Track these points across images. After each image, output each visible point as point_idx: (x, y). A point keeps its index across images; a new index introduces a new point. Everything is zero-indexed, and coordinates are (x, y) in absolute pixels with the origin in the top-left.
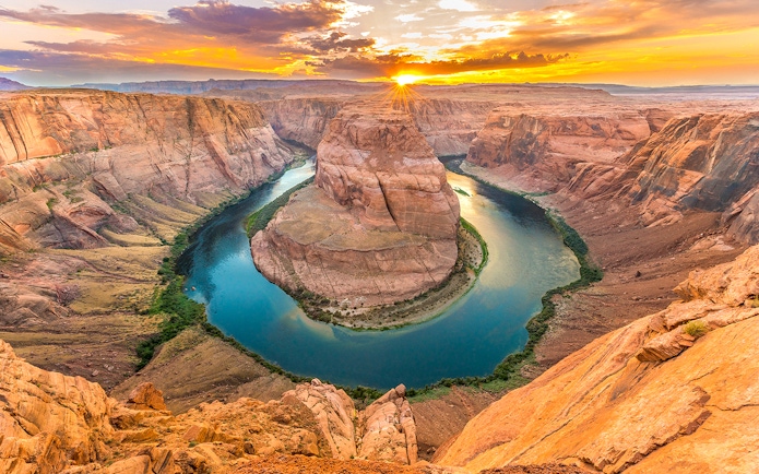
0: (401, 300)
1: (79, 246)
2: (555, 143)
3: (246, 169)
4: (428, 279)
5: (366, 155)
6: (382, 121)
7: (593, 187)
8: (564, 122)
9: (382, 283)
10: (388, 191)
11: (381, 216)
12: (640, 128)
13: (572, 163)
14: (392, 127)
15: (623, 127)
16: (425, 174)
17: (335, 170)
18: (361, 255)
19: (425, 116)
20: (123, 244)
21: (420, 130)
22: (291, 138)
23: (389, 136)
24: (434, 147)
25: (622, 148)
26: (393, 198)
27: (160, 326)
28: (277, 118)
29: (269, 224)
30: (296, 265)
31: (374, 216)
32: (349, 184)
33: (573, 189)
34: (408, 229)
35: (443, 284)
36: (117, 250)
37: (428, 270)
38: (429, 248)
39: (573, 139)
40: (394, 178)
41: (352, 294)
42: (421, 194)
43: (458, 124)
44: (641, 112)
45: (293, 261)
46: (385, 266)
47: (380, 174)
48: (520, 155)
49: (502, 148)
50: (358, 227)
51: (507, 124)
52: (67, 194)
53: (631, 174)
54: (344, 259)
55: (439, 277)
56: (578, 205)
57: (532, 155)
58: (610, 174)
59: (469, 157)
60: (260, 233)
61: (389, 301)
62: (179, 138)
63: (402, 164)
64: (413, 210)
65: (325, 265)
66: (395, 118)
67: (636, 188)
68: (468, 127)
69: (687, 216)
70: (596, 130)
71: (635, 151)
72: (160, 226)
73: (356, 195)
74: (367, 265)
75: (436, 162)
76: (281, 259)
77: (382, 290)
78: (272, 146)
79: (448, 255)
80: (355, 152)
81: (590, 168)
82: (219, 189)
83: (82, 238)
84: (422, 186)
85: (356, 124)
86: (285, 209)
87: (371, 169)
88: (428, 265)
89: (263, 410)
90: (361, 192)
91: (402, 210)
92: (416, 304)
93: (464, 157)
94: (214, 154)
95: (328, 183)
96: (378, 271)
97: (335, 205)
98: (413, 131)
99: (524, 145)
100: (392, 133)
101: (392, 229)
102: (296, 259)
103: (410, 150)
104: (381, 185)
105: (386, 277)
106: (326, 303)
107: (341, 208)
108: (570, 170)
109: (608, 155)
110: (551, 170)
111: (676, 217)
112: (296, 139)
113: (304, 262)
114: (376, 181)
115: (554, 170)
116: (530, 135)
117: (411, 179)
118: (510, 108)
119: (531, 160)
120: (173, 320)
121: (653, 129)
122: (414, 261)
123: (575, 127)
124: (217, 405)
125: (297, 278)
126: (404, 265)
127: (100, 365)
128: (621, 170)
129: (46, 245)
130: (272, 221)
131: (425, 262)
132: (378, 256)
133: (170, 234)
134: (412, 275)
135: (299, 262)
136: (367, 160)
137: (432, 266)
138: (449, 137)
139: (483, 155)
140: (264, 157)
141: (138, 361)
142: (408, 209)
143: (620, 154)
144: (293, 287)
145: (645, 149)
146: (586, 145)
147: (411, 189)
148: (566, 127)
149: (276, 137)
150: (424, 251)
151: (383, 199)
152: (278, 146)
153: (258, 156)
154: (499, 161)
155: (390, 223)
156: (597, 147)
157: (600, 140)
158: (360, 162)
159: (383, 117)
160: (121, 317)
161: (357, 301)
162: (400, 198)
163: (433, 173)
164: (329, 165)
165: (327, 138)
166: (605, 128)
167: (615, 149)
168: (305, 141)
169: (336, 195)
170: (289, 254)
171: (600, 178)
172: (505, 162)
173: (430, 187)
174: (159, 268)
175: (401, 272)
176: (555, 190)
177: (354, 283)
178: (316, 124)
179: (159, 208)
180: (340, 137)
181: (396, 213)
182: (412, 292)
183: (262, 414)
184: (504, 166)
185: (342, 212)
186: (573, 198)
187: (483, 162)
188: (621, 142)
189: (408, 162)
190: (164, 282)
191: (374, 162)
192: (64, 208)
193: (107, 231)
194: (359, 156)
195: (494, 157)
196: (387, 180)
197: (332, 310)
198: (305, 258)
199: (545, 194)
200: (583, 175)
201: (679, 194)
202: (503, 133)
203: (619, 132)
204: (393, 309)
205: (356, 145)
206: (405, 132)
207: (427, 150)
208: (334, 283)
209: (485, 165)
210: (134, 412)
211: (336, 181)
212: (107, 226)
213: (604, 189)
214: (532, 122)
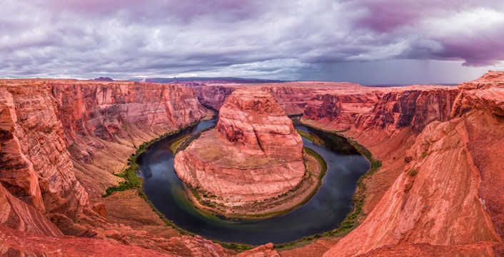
0: (269, 198)
1: (106, 139)
2: (344, 106)
3: (181, 118)
4: (287, 184)
5: (246, 114)
6: (255, 97)
7: (365, 125)
8: (346, 97)
9: (255, 188)
10: (259, 134)
11: (254, 148)
12: (374, 98)
13: (354, 115)
14: (261, 100)
15: (369, 98)
16: (281, 124)
17: (228, 122)
18: (241, 171)
19: (279, 95)
20: (119, 143)
21: (277, 102)
22: (207, 104)
23: (260, 105)
24: (285, 110)
25: (370, 107)
26: (262, 139)
27: (119, 183)
28: (201, 94)
29: (187, 148)
30: (198, 173)
31: (250, 149)
32: (236, 129)
33: (357, 126)
34: (272, 156)
35: (298, 187)
36: (117, 145)
37: (286, 180)
38: (286, 167)
39: (351, 104)
40: (263, 127)
41: (233, 194)
42: (279, 136)
43: (297, 99)
44: (373, 92)
45: (197, 171)
46: (257, 178)
47: (254, 125)
48: (330, 113)
49: (320, 110)
50: (240, 155)
51: (321, 98)
52: (110, 119)
53: (377, 117)
54: (229, 173)
55: (294, 184)
56: (361, 134)
57: (335, 112)
58: (369, 118)
59: (304, 115)
60: (181, 152)
61: (259, 199)
62: (155, 101)
63: (267, 119)
64: (275, 145)
65: (216, 175)
66: (263, 96)
67: (381, 123)
68: (302, 100)
69: (401, 130)
70: (359, 100)
71: (375, 107)
72: (135, 139)
73: (240, 136)
74: (244, 178)
75: (287, 118)
76: (190, 168)
77: (254, 192)
78: (195, 107)
79: (299, 170)
80: (241, 113)
81: (361, 116)
82: (166, 126)
83: (108, 137)
84: (279, 131)
85: (242, 98)
86: (197, 141)
87: (249, 122)
88: (286, 177)
89: (154, 240)
90: (243, 135)
91: (268, 145)
92: (279, 200)
93: (302, 115)
94: (167, 109)
95: (224, 129)
96: (252, 181)
97: (226, 141)
98: (273, 102)
99: (330, 108)
100: (261, 103)
101: (262, 156)
102: (198, 169)
103: (271, 112)
104: (255, 131)
105: (257, 185)
106: (214, 196)
107: (230, 143)
108: (353, 118)
109: (367, 110)
110: (345, 119)
111: (398, 131)
112: (209, 105)
113: (203, 172)
114: (252, 129)
115: (347, 119)
116: (332, 103)
117: (273, 128)
118: (321, 91)
119: (336, 115)
120: (126, 183)
121: (379, 98)
122: (277, 175)
123: (350, 99)
124: (129, 228)
125: (197, 180)
126: (270, 178)
127: (91, 188)
128: (373, 116)
129: (97, 135)
130: (189, 147)
131: (285, 175)
132: (252, 172)
133: (139, 143)
134: (276, 183)
135: (201, 172)
136: (247, 117)
137: (289, 177)
138: (293, 105)
139: (311, 114)
140: (191, 113)
141: (105, 193)
142: (271, 144)
143: (371, 109)
144: (194, 185)
145: (379, 106)
146: (357, 106)
147: (273, 133)
148: (347, 99)
149: (199, 103)
150: (282, 169)
151: (255, 139)
152: (199, 108)
153: (188, 112)
154: (320, 116)
155: (260, 153)
156: (361, 107)
157: (361, 104)
158: (243, 118)
159: (257, 95)
160: (107, 173)
161: (237, 198)
162: (267, 138)
163: (286, 124)
164: (226, 119)
165: (225, 105)
166: (362, 99)
167: (368, 107)
168: (214, 106)
169: (227, 135)
170: (195, 166)
171: (366, 121)
172: (323, 117)
173: (284, 132)
174: (129, 157)
175: (268, 182)
176: (349, 128)
177: (235, 188)
178: (220, 98)
179: (138, 131)
180: (232, 104)
181: (264, 147)
182: (276, 193)
183: (153, 242)
184: (323, 119)
185: (231, 146)
186: (358, 131)
187: (312, 117)
188: (370, 104)
189: (271, 118)
190: (129, 164)
191: (251, 118)
192: (107, 124)
193: (116, 136)
194: (242, 115)
195: (317, 114)
196: (258, 128)
197: (218, 201)
198: (204, 170)
199: (346, 130)
200: (359, 120)
201: (396, 122)
202: (320, 103)
203: (368, 100)
204: (263, 203)
205: (241, 109)
206: (268, 103)
207: (281, 112)
208: (221, 187)
209: (314, 119)
210: (93, 212)
211: (228, 128)
212: (117, 134)
213: (369, 125)
214: (332, 97)
